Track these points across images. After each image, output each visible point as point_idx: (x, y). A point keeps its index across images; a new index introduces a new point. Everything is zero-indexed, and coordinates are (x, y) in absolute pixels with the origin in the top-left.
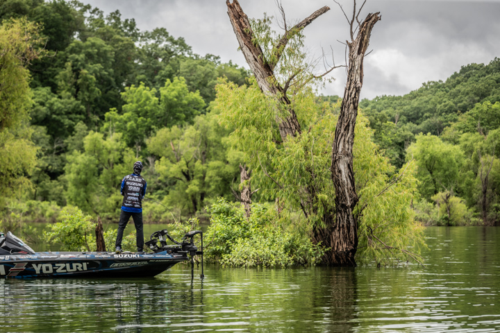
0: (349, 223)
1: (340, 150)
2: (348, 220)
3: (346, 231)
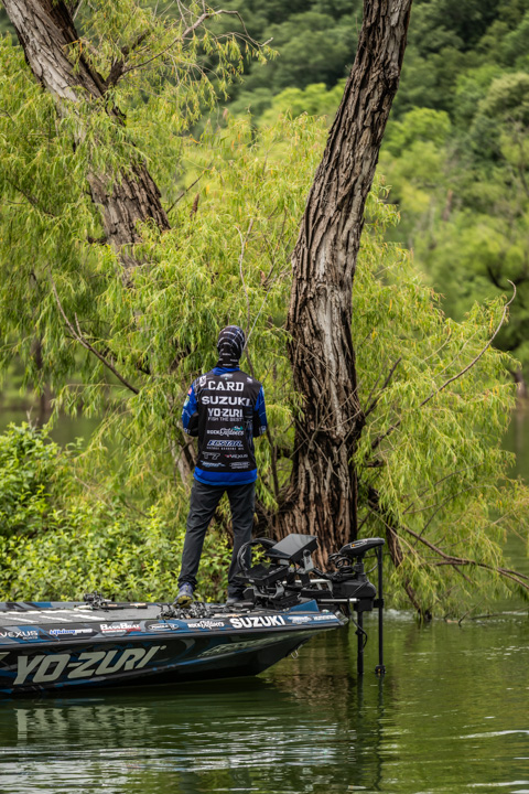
0: (338, 490)
1: (321, 269)
2: (335, 480)
3: (327, 512)
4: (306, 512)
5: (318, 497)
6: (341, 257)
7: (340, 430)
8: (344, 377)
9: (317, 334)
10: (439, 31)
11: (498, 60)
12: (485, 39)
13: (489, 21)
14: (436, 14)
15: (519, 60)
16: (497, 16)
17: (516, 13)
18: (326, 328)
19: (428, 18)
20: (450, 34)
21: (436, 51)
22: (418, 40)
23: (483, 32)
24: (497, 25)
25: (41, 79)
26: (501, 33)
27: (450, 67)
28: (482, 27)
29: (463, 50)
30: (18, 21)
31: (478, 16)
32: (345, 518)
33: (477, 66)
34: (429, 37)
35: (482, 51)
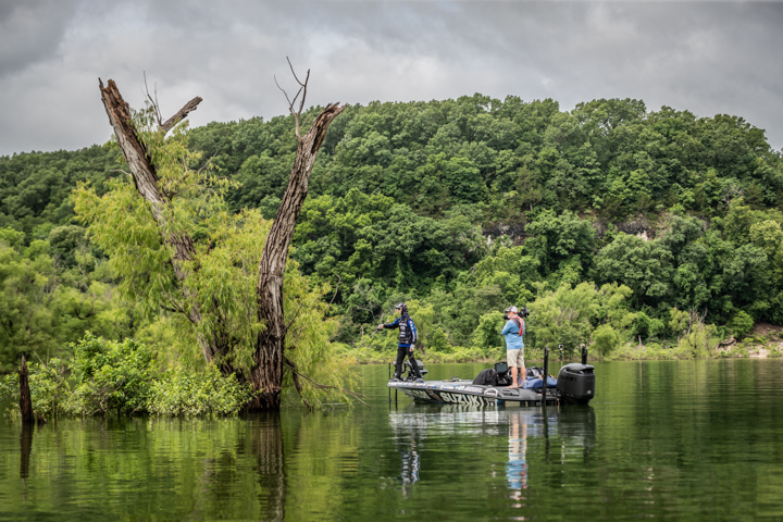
0: (277, 358)
1: (272, 269)
2: (276, 353)
3: (272, 368)
4: (264, 368)
5: (269, 362)
6: (280, 264)
7: (278, 335)
8: (280, 313)
9: (270, 295)
10: (23, 208)
11: (51, 221)
12: (45, 211)
13: (46, 203)
14: (22, 200)
15: (61, 220)
16: (49, 201)
17: (59, 200)
18: (273, 292)
19: (18, 202)
20: (28, 209)
21: (23, 217)
22: (14, 212)
23: (43, 209)
24: (50, 205)
25: (143, 195)
26: (52, 209)
27: (29, 224)
28: (42, 207)
29: (35, 216)
30: (135, 172)
31: (41, 201)
32: (279, 370)
33: (42, 223)
34: (19, 211)
35: (43, 217)
